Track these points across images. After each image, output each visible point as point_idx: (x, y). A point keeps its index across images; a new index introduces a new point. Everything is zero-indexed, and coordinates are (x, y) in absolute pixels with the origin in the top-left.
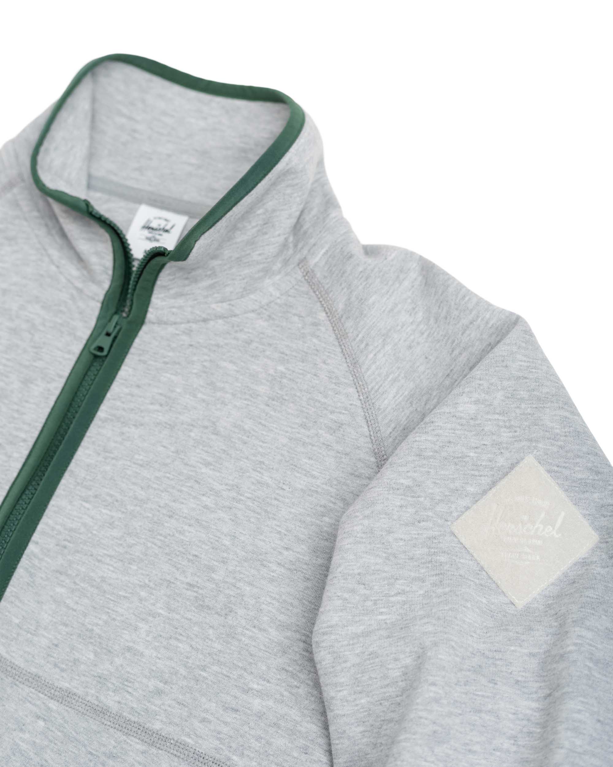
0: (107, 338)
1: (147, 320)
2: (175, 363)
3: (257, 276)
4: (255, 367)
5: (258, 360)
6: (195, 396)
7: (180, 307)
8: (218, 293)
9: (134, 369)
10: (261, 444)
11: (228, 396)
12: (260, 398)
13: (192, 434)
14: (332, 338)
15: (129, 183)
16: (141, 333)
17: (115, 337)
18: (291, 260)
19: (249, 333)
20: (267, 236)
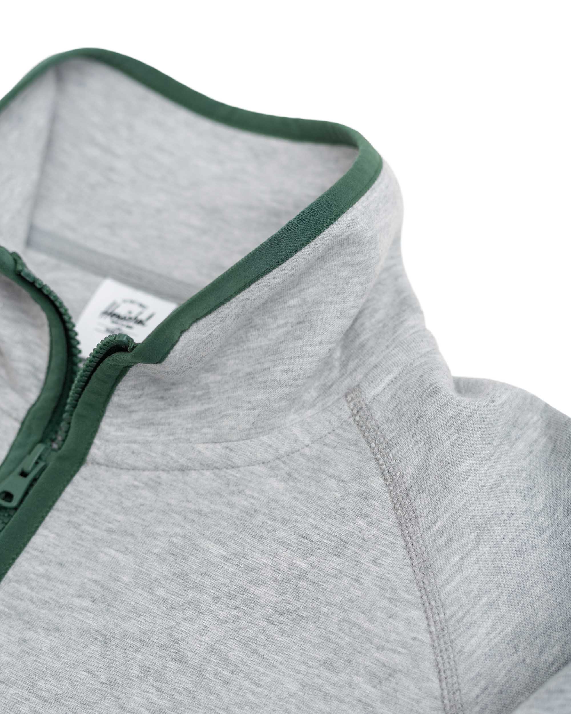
0: (22, 479)
1: (89, 458)
2: (126, 533)
3: (276, 405)
4: (256, 555)
5: (263, 544)
6: (151, 592)
7: (146, 443)
8: (209, 427)
9: (58, 535)
10: (253, 687)
11: (208, 599)
12: (258, 608)
13: (139, 656)
14: (391, 522)
15: (91, 244)
16: (77, 478)
17: (35, 480)
18: (334, 387)
19: (252, 497)
20: (301, 343)
